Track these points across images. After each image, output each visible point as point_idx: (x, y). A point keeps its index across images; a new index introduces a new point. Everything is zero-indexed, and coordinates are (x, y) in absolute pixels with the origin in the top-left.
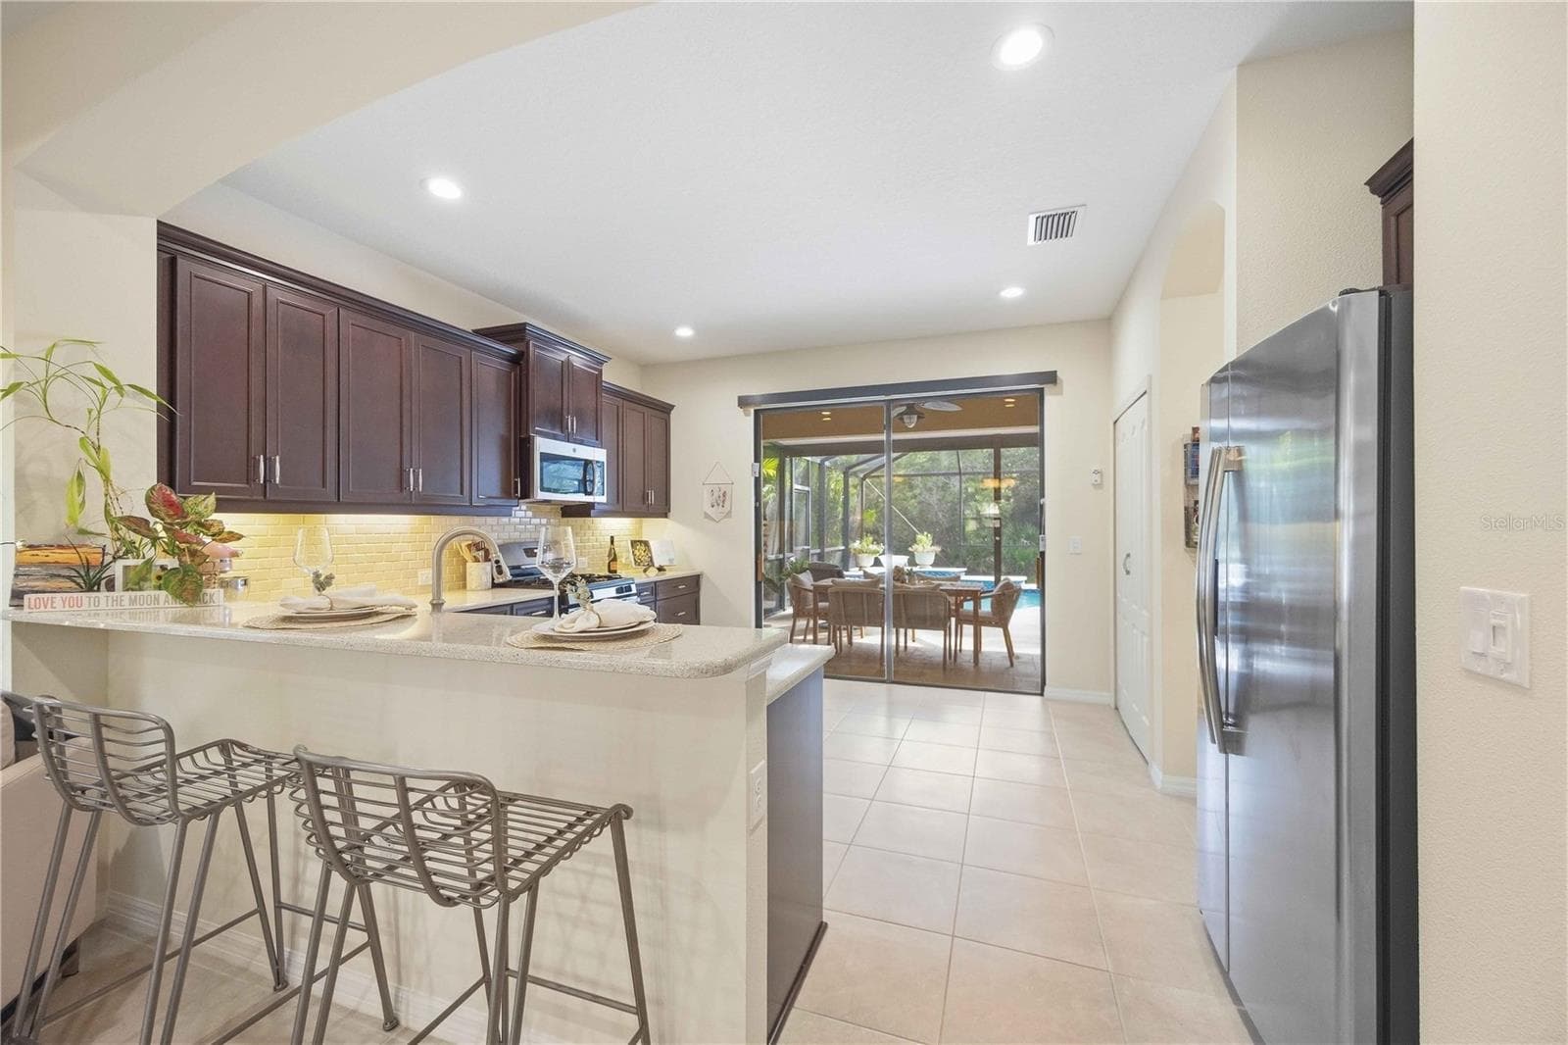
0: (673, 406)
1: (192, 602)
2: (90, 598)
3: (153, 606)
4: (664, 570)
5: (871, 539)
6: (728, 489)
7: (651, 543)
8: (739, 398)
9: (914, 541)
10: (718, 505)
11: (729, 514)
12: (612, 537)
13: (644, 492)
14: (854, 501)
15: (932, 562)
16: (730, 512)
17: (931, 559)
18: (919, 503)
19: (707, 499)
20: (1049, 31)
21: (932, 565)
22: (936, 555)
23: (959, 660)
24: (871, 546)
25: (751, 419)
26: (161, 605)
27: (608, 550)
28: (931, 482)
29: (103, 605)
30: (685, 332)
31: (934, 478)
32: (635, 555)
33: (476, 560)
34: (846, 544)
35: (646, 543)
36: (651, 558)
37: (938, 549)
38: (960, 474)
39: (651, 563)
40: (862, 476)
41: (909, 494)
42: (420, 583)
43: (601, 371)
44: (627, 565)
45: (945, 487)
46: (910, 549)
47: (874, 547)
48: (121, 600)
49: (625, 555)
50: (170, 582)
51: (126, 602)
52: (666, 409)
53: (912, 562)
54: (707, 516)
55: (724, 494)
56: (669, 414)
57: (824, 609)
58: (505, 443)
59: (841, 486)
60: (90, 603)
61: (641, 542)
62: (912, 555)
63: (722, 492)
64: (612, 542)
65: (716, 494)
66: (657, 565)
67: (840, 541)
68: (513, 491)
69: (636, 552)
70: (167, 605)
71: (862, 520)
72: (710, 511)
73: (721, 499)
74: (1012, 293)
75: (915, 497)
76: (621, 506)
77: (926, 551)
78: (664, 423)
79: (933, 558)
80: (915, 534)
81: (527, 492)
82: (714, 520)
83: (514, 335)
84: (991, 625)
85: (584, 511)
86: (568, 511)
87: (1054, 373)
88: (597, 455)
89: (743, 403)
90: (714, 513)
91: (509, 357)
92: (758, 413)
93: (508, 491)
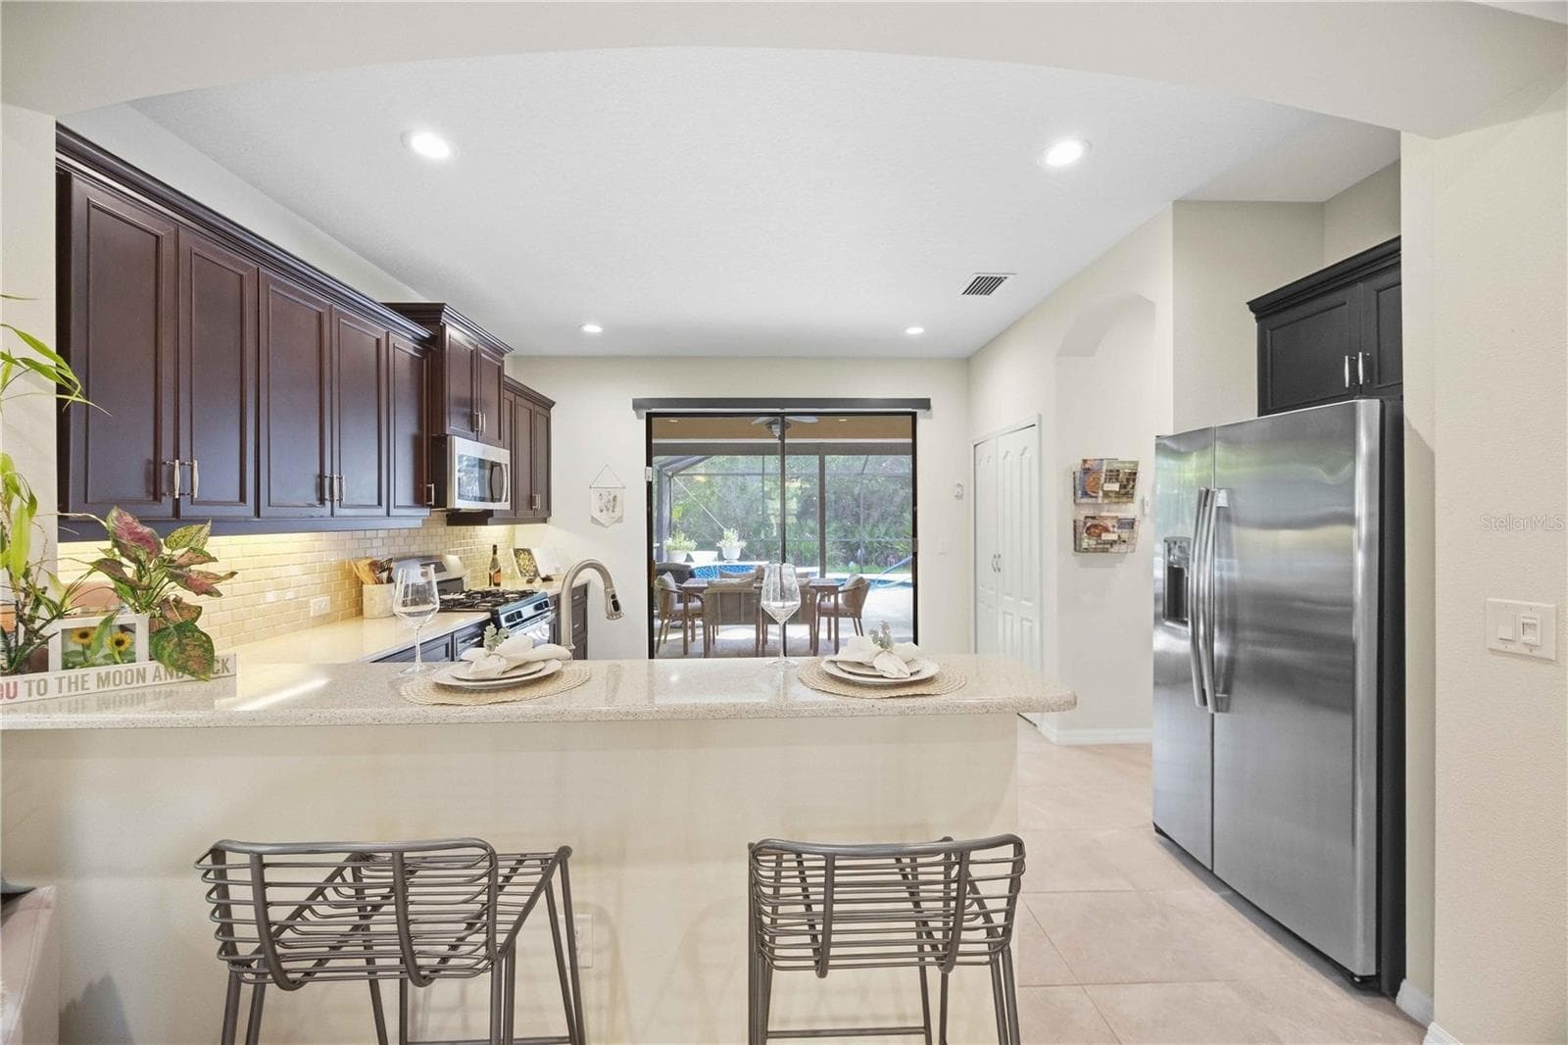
0: (554, 403)
1: (204, 673)
2: (30, 682)
3: (134, 685)
4: (551, 580)
5: (683, 535)
6: (618, 493)
7: (534, 551)
8: (634, 401)
9: (722, 537)
10: (608, 510)
11: (620, 520)
12: (495, 546)
13: (531, 496)
15: (738, 557)
16: (621, 517)
17: (737, 554)
19: (595, 504)
20: (1089, 145)
21: (739, 560)
22: (742, 550)
24: (684, 543)
25: (643, 422)
26: (149, 681)
27: (491, 559)
28: (731, 480)
29: (53, 691)
30: (592, 329)
31: (736, 476)
32: (519, 565)
33: (379, 582)
35: (529, 552)
36: (535, 566)
37: (744, 544)
38: (763, 474)
39: (536, 574)
40: (670, 474)
42: (312, 614)
43: (503, 362)
44: (513, 577)
46: (718, 545)
47: (687, 543)
48: (83, 682)
49: (505, 558)
50: (164, 648)
51: (92, 684)
52: (548, 405)
53: (721, 557)
54: (594, 521)
55: (615, 498)
56: (549, 410)
57: (695, 609)
58: (417, 442)
60: (30, 689)
61: (524, 550)
62: (720, 550)
63: (612, 496)
64: (495, 552)
65: (605, 498)
66: (543, 575)
68: (425, 498)
69: (521, 561)
70: (157, 682)
71: (672, 516)
72: (597, 515)
73: (611, 503)
74: (915, 331)
76: (512, 518)
77: (733, 545)
78: (545, 419)
79: (739, 553)
80: (721, 530)
81: (441, 500)
82: (603, 525)
83: (428, 315)
84: (845, 615)
85: (481, 518)
86: (458, 518)
87: (929, 400)
88: (502, 456)
89: (638, 405)
90: (603, 518)
91: (421, 341)
92: (649, 416)
93: (420, 499)
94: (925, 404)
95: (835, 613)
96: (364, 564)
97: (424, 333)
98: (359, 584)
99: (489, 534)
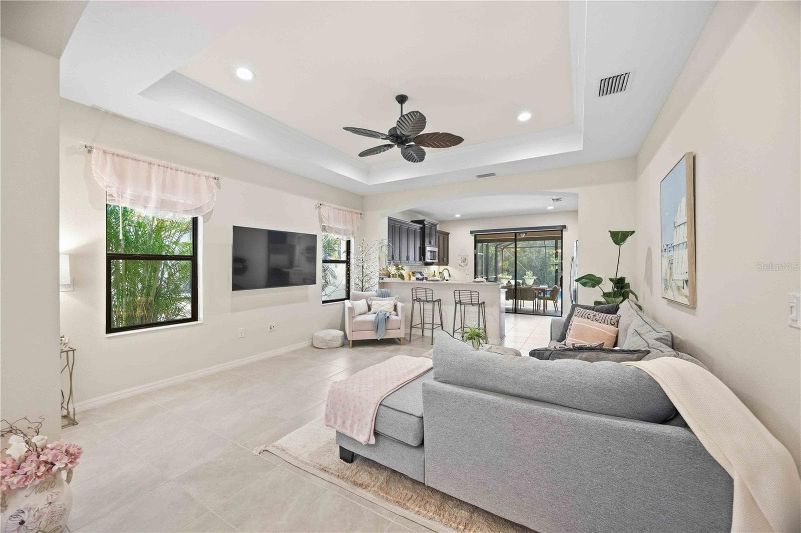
0: (450, 234)
5: (506, 273)
6: (466, 257)
7: (444, 272)
8: (470, 231)
9: (525, 274)
10: (463, 262)
11: (467, 265)
12: (434, 271)
13: (443, 259)
14: (499, 258)
17: (532, 282)
18: (527, 258)
19: (460, 260)
21: (532, 284)
22: (535, 279)
23: (539, 310)
24: (507, 276)
27: (433, 273)
28: (532, 250)
30: (458, 216)
31: (534, 248)
32: (440, 275)
33: (413, 276)
34: (496, 275)
37: (536, 277)
38: (545, 247)
40: (503, 247)
41: (523, 254)
43: (436, 227)
45: (539, 252)
46: (523, 278)
47: (507, 277)
49: (437, 273)
52: (448, 234)
54: (460, 265)
56: (448, 236)
58: (420, 248)
59: (494, 252)
62: (524, 280)
63: (464, 258)
66: (446, 279)
67: (494, 274)
68: (422, 260)
71: (502, 265)
72: (461, 264)
73: (464, 260)
75: (525, 256)
76: (439, 264)
77: (530, 278)
78: (447, 239)
81: (424, 260)
82: (462, 266)
83: (421, 222)
84: (549, 299)
85: (431, 264)
86: (427, 264)
87: (565, 226)
88: (436, 249)
89: (472, 232)
90: (462, 264)
91: (421, 228)
92: (475, 236)
93: (420, 260)
94: (564, 227)
95: (545, 299)
96: (411, 272)
97: (421, 226)
98: (410, 276)
99: (434, 268)
